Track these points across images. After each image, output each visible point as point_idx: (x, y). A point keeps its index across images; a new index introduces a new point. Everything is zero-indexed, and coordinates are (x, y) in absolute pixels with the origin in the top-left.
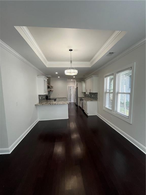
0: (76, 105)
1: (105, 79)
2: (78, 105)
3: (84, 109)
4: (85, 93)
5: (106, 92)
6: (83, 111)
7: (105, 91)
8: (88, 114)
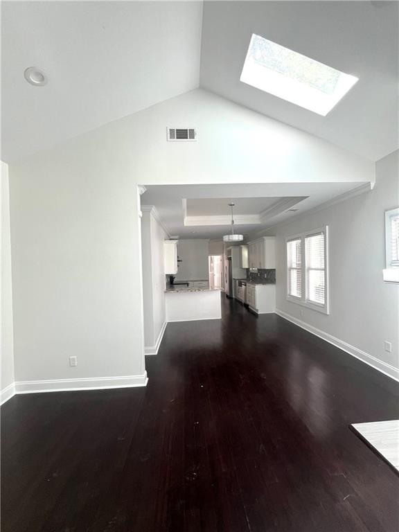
0: (227, 296)
1: (288, 244)
2: (234, 297)
3: (248, 303)
4: (248, 270)
5: (291, 268)
6: (247, 306)
7: (289, 266)
8: (257, 310)
